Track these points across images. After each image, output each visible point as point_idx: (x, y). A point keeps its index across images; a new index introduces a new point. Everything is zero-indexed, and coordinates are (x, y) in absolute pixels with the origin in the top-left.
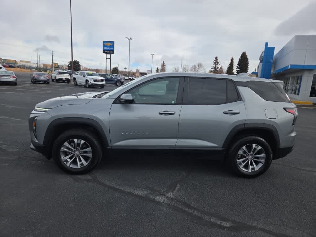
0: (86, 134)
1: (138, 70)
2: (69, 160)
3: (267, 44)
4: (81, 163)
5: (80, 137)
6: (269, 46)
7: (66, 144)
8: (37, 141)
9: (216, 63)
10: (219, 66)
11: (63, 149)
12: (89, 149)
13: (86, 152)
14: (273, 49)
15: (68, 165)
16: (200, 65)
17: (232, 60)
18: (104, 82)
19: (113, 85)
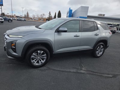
0: (44, 48)
1: (15, 15)
2: (35, 62)
3: (70, 8)
4: (41, 62)
5: (41, 50)
6: (71, 9)
7: (34, 54)
8: (17, 55)
9: (50, 14)
10: (51, 16)
11: (32, 57)
12: (45, 55)
13: (43, 57)
14: (72, 10)
15: (35, 64)
16: (44, 14)
17: (56, 13)
18: (3, 20)
19: (7, 22)
